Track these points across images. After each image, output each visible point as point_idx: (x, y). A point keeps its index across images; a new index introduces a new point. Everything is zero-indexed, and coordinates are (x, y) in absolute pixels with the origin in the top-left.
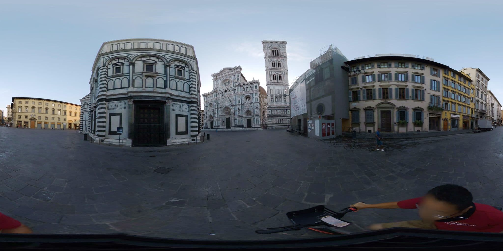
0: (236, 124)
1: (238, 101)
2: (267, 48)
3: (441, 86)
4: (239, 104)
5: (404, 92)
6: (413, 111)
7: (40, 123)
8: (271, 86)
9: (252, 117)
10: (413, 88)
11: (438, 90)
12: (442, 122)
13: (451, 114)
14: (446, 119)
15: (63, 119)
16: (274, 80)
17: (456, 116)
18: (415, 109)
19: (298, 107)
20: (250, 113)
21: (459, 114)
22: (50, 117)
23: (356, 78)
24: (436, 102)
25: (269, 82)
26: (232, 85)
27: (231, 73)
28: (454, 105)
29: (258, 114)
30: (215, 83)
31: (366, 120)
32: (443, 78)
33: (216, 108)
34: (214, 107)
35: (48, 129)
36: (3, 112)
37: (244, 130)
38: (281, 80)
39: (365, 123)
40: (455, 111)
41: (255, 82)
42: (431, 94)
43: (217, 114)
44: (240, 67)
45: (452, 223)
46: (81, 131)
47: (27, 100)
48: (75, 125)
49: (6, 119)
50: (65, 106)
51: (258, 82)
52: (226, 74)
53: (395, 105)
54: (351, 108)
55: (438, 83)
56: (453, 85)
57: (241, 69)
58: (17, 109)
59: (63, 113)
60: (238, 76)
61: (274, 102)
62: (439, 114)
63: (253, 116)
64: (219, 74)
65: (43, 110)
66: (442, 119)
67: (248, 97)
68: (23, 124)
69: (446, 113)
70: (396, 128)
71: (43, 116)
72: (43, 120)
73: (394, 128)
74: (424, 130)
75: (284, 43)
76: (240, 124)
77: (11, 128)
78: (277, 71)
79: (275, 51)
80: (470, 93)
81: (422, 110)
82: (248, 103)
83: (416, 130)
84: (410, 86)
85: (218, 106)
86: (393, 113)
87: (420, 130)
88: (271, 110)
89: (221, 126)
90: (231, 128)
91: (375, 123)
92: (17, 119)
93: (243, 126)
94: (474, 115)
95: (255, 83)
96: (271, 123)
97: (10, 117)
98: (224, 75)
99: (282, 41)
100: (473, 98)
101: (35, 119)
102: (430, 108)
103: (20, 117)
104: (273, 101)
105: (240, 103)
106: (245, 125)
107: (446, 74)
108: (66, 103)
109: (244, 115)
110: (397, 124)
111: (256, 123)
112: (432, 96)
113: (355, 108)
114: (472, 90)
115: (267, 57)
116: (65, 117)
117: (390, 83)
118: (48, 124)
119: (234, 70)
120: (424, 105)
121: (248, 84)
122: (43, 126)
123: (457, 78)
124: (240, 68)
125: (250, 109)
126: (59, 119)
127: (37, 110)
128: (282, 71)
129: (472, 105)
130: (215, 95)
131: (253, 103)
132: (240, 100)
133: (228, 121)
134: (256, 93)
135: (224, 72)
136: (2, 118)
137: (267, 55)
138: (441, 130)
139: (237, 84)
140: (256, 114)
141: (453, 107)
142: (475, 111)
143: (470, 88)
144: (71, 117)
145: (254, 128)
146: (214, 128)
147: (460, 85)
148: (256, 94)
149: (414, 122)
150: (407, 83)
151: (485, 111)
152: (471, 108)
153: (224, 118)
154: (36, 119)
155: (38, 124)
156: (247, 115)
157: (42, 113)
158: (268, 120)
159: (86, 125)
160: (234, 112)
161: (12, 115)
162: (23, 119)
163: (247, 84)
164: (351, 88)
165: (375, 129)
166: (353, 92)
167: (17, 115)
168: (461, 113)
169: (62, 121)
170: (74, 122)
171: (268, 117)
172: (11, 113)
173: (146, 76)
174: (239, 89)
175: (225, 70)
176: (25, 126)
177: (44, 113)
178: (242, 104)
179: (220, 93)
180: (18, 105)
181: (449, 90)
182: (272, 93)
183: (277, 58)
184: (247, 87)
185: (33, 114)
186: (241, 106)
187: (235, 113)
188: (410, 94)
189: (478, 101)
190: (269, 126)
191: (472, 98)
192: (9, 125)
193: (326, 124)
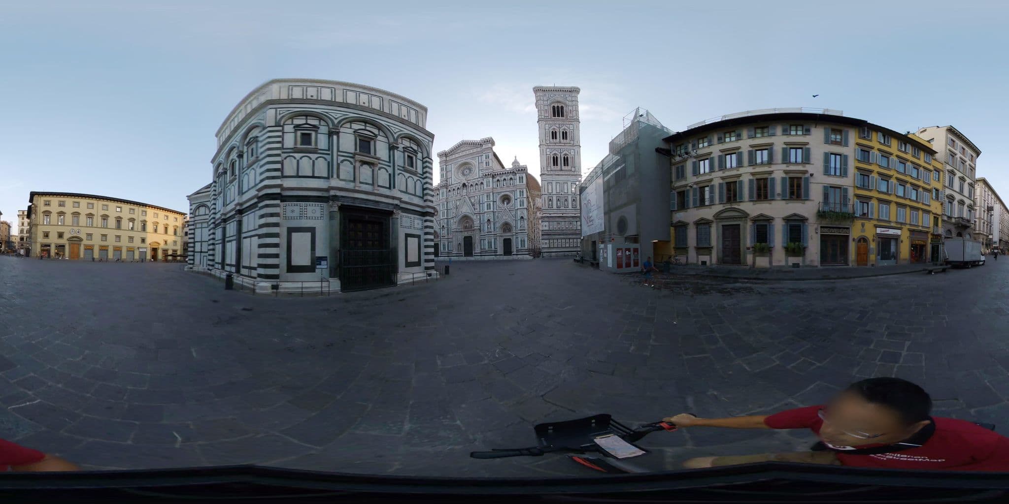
0: (482, 248)
1: (487, 205)
2: (542, 102)
3: (852, 164)
4: (489, 210)
5: (766, 186)
6: (784, 223)
7: (89, 249)
8: (549, 178)
9: (513, 236)
10: (784, 175)
11: (844, 173)
12: (852, 247)
13: (876, 227)
14: (863, 240)
15: (140, 240)
16: (554, 165)
17: (891, 232)
18: (787, 220)
19: (592, 220)
20: (510, 228)
21: (899, 226)
22: (112, 234)
23: (683, 167)
24: (838, 201)
25: (545, 169)
26: (476, 174)
27: (475, 150)
28: (885, 206)
29: (524, 230)
30: (444, 169)
31: (697, 244)
32: (857, 147)
33: (446, 217)
34: (441, 216)
35: (107, 260)
36: (11, 226)
37: (499, 259)
38: (568, 165)
39: (695, 248)
40: (887, 219)
41: (519, 170)
42: (826, 185)
43: (448, 230)
44: (492, 140)
45: (889, 456)
46: (191, 266)
47: (62, 199)
48: (165, 251)
49: (16, 240)
50: (143, 211)
51: (524, 170)
52: (464, 153)
53: (748, 215)
54: (674, 222)
55: (844, 159)
56: (884, 163)
57: (493, 143)
58: (40, 218)
59: (138, 225)
60: (488, 157)
61: (555, 207)
62: (844, 228)
63: (515, 234)
64: (452, 152)
65: (98, 221)
66: (854, 240)
67: (506, 199)
68: (53, 251)
69: (863, 225)
70: (749, 258)
71: (97, 233)
72: (96, 242)
73: (745, 258)
74: (808, 262)
75: (575, 91)
76: (491, 248)
77: (27, 258)
78: (560, 147)
79: (558, 106)
80: (931, 179)
81: (804, 220)
82: (505, 209)
83: (790, 264)
84: (778, 172)
85: (449, 215)
86: (745, 228)
87: (799, 264)
88: (549, 222)
89: (456, 253)
90: (475, 256)
91: (712, 248)
92: (40, 239)
93: (496, 251)
94: (941, 230)
95: (519, 172)
96: (547, 246)
97: (25, 235)
98: (461, 154)
99: (571, 88)
100: (937, 190)
101: (78, 240)
102: (821, 215)
103: (46, 235)
104: (552, 205)
105: (492, 210)
106: (500, 251)
107: (864, 138)
108: (146, 206)
109: (499, 232)
110: (751, 249)
111: (520, 247)
112: (828, 190)
113: (679, 222)
114: (935, 172)
115: (542, 120)
116: (143, 235)
117: (740, 171)
118: (107, 250)
119: (481, 144)
120: (808, 209)
121: (507, 172)
122: (96, 255)
123: (894, 146)
124: (490, 142)
125: (509, 221)
126: (131, 238)
127: (83, 220)
128: (569, 148)
129: (936, 207)
130: (443, 193)
131: (516, 209)
132: (492, 203)
133: (468, 245)
134: (520, 191)
135: (462, 149)
136: (9, 238)
137: (543, 117)
138: (851, 265)
139: (486, 172)
140: (520, 230)
141: (882, 212)
142: (943, 221)
143: (931, 168)
144: (155, 235)
145: (517, 255)
146: (441, 256)
147: (903, 161)
148: (521, 193)
149: (785, 245)
150: (772, 166)
151: (969, 221)
152: (933, 213)
153: (460, 238)
154: (81, 240)
155: (85, 249)
156: (504, 231)
157: (95, 225)
158: (543, 241)
159: (201, 252)
160: (480, 226)
161: (29, 231)
162: (53, 240)
163: (504, 172)
164: (675, 186)
165: (712, 259)
166: (679, 193)
167: (41, 230)
168: (906, 224)
169: (137, 243)
170: (162, 246)
171: (542, 235)
172: (26, 227)
173: (361, 161)
174: (489, 182)
175: (463, 144)
176: (57, 254)
177: (99, 226)
178: (495, 210)
179: (454, 190)
180: (42, 208)
181: (871, 171)
182: (550, 191)
183: (560, 123)
184: (505, 179)
185: (76, 229)
186: (494, 214)
187: (482, 228)
188: (778, 189)
189: (951, 198)
190: (545, 252)
191: (934, 190)
192: (22, 252)
193: (624, 250)
